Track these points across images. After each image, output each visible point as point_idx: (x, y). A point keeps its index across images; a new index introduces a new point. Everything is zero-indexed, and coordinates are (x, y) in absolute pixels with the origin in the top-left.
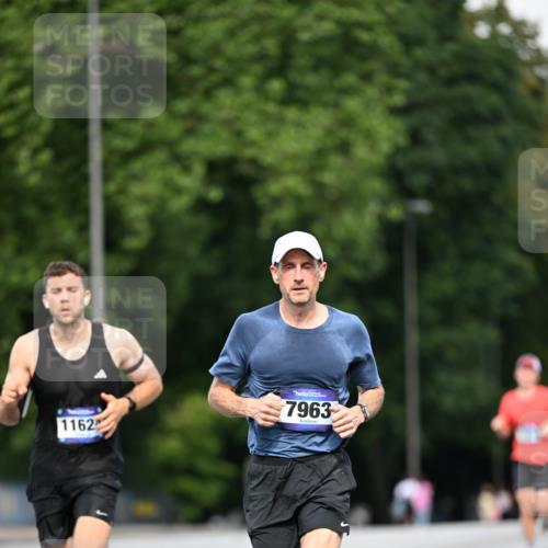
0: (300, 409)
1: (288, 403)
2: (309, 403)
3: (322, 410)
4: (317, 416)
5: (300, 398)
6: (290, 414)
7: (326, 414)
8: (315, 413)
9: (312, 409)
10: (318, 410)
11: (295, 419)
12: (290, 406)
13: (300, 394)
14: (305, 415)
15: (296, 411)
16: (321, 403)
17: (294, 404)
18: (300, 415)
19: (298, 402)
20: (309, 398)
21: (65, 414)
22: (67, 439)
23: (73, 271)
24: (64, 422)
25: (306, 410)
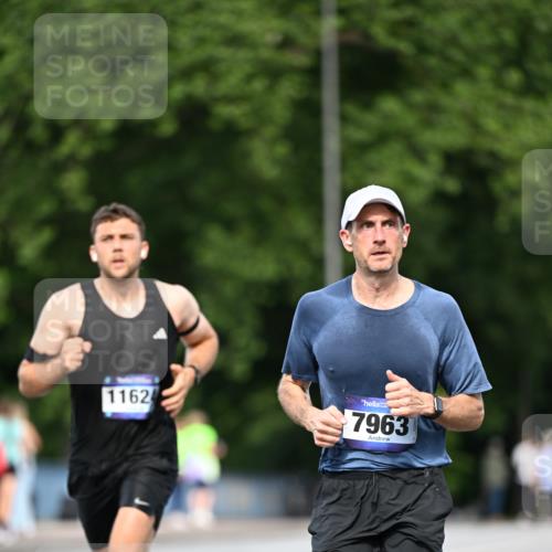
0: (369, 423)
1: (355, 414)
2: (381, 415)
3: (397, 425)
4: (390, 433)
5: (370, 409)
6: (357, 429)
7: (402, 430)
8: (388, 429)
9: (384, 424)
10: (392, 426)
11: (363, 436)
12: (357, 418)
13: (369, 404)
14: (376, 431)
15: (364, 425)
17: (362, 416)
18: (369, 431)
19: (367, 414)
20: (381, 410)
21: (114, 384)
22: (114, 414)
23: (127, 216)
24: (112, 393)
25: (376, 425)
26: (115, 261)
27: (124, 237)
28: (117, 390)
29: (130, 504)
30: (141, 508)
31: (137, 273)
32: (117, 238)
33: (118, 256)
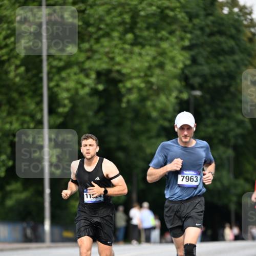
0: (186, 179)
1: (182, 176)
2: (190, 176)
3: (195, 179)
6: (182, 181)
7: (196, 181)
8: (192, 180)
14: (188, 181)
15: (185, 179)
16: (194, 176)
17: (184, 177)
18: (186, 181)
19: (185, 176)
20: (190, 174)
23: (92, 138)
25: (188, 179)
26: (87, 153)
27: (90, 145)
32: (88, 146)
33: (88, 151)
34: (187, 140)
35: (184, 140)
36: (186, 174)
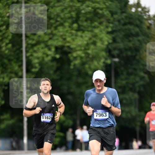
2: (101, 113)
3: (104, 115)
6: (97, 116)
7: (105, 116)
8: (103, 116)
9: (102, 115)
10: (103, 115)
16: (104, 113)
17: (97, 114)
19: (98, 113)
21: (43, 115)
22: (43, 121)
24: (43, 117)
25: (100, 115)
28: (44, 116)
29: (47, 141)
30: (49, 142)
31: (49, 93)
32: (46, 85)
34: (100, 88)
35: (98, 89)
36: (98, 112)
